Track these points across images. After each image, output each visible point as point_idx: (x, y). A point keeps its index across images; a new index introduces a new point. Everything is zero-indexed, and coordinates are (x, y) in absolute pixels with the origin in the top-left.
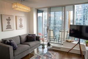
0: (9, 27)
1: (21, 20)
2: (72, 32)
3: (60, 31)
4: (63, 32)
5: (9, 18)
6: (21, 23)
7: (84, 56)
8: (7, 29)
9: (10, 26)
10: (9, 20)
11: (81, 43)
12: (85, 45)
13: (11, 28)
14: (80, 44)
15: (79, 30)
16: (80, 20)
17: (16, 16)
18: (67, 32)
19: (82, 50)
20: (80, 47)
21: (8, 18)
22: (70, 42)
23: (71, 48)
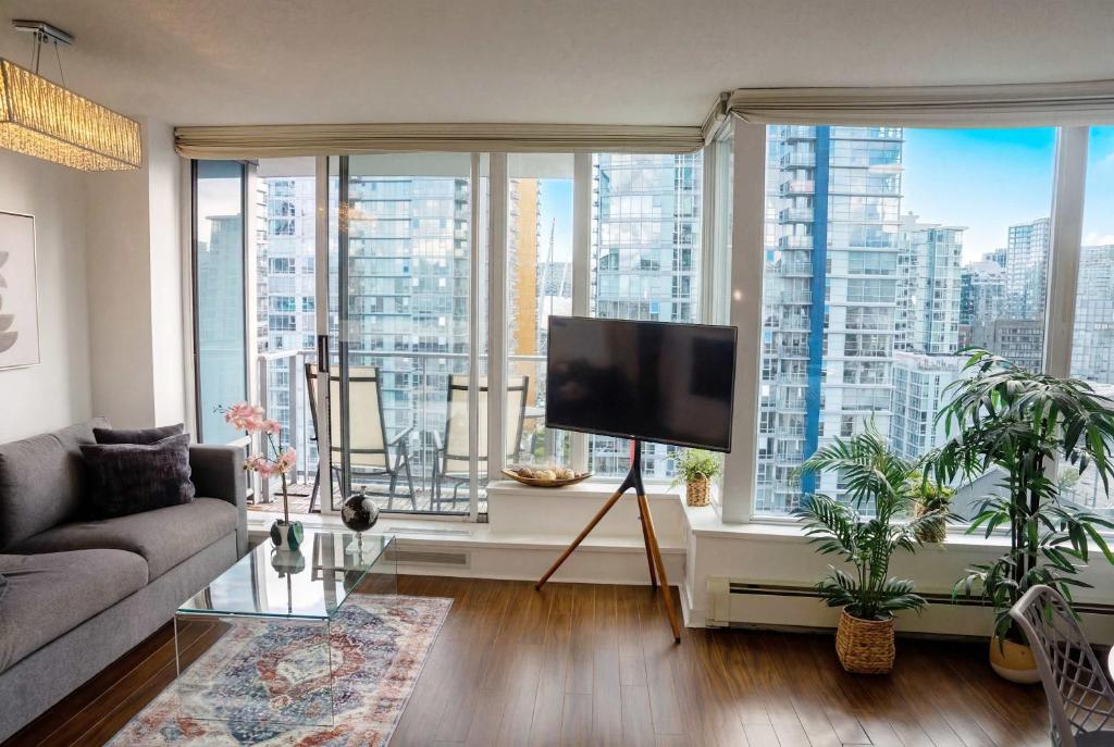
2: (569, 388)
3: (452, 387)
4: (483, 397)
7: (675, 590)
11: (648, 489)
12: (684, 499)
14: (641, 492)
15: (632, 372)
16: (645, 264)
18: (524, 389)
19: (661, 545)
20: (644, 517)
22: (560, 483)
23: (569, 542)
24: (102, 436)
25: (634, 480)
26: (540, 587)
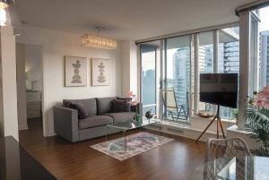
0: (77, 80)
1: (101, 67)
5: (78, 62)
6: (102, 74)
8: (73, 82)
9: (79, 77)
10: (77, 66)
13: (80, 82)
17: (91, 60)
21: (75, 63)
24: (118, 98)
25: (218, 116)
26: (197, 141)
